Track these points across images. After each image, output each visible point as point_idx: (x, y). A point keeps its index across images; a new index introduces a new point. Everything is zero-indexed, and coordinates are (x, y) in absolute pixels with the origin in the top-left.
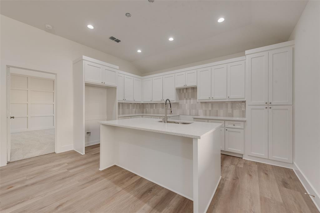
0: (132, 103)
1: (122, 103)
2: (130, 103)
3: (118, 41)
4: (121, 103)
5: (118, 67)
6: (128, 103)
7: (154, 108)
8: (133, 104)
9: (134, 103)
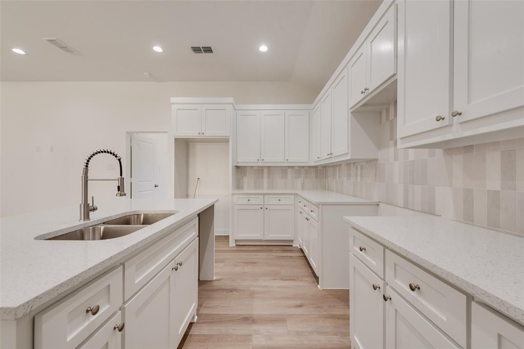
0: (293, 167)
1: (269, 167)
2: (289, 167)
3: (208, 50)
4: (265, 167)
5: (232, 98)
6: (283, 167)
7: (337, 179)
8: (297, 168)
9: (299, 167)
